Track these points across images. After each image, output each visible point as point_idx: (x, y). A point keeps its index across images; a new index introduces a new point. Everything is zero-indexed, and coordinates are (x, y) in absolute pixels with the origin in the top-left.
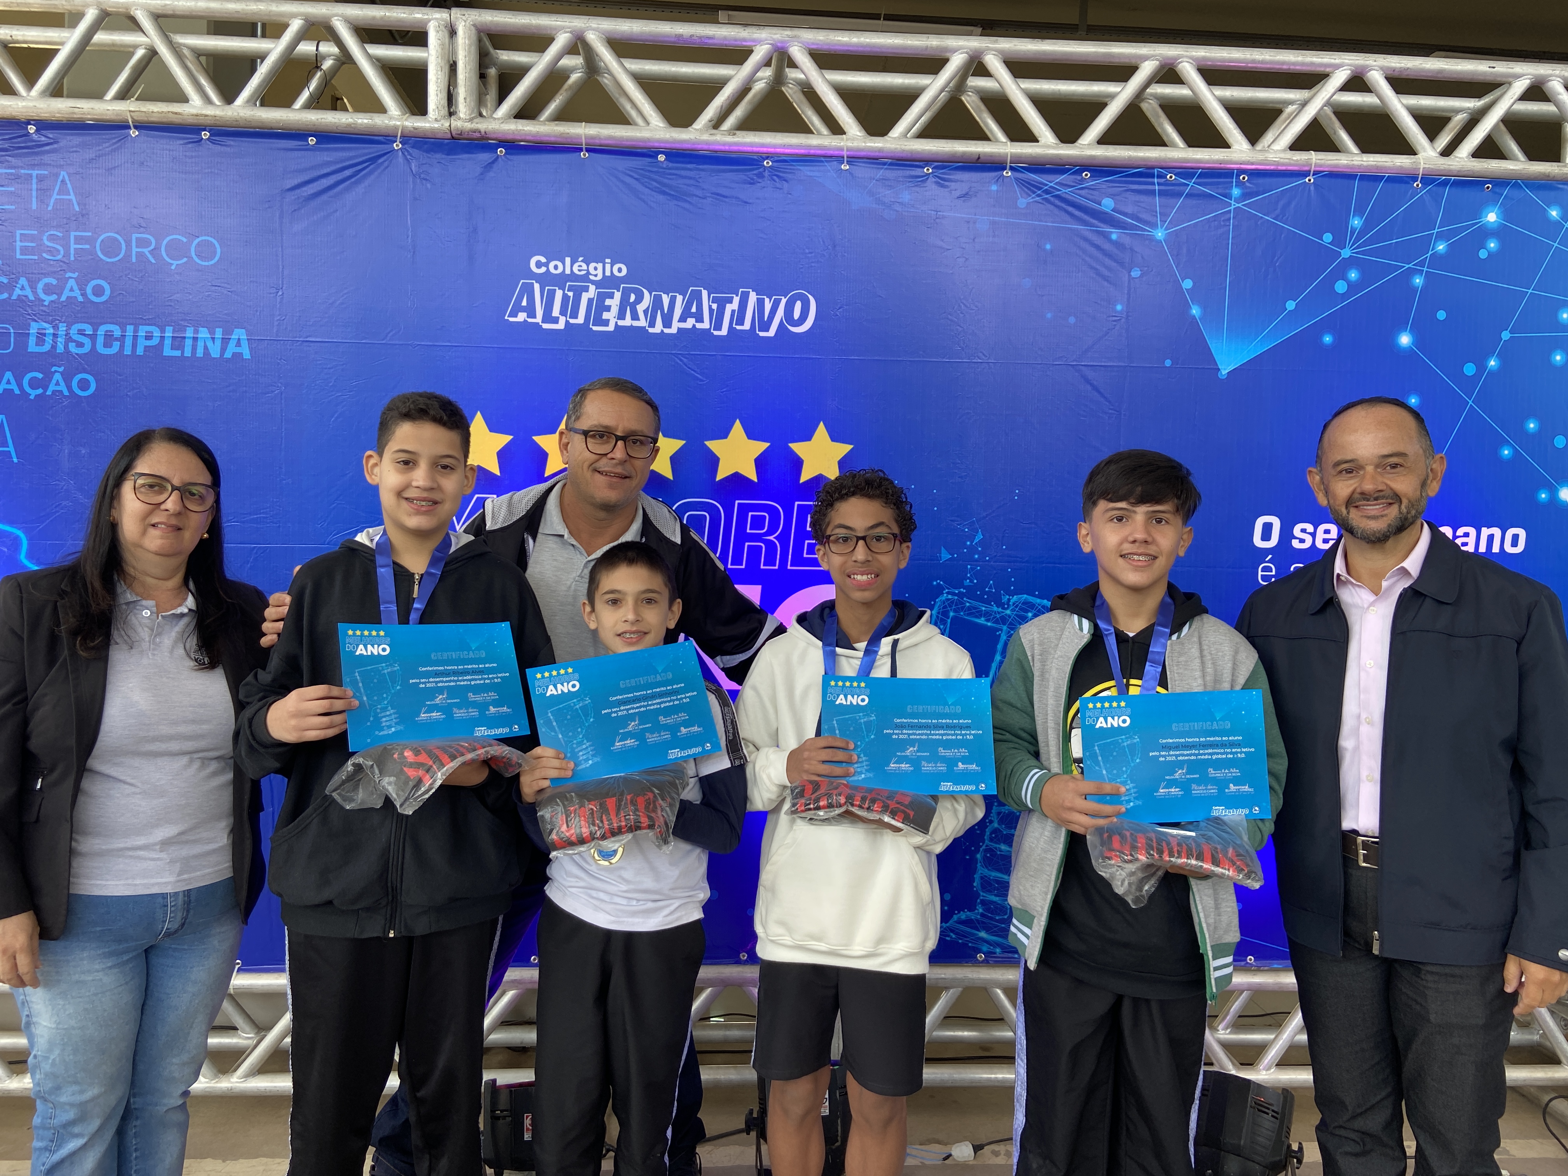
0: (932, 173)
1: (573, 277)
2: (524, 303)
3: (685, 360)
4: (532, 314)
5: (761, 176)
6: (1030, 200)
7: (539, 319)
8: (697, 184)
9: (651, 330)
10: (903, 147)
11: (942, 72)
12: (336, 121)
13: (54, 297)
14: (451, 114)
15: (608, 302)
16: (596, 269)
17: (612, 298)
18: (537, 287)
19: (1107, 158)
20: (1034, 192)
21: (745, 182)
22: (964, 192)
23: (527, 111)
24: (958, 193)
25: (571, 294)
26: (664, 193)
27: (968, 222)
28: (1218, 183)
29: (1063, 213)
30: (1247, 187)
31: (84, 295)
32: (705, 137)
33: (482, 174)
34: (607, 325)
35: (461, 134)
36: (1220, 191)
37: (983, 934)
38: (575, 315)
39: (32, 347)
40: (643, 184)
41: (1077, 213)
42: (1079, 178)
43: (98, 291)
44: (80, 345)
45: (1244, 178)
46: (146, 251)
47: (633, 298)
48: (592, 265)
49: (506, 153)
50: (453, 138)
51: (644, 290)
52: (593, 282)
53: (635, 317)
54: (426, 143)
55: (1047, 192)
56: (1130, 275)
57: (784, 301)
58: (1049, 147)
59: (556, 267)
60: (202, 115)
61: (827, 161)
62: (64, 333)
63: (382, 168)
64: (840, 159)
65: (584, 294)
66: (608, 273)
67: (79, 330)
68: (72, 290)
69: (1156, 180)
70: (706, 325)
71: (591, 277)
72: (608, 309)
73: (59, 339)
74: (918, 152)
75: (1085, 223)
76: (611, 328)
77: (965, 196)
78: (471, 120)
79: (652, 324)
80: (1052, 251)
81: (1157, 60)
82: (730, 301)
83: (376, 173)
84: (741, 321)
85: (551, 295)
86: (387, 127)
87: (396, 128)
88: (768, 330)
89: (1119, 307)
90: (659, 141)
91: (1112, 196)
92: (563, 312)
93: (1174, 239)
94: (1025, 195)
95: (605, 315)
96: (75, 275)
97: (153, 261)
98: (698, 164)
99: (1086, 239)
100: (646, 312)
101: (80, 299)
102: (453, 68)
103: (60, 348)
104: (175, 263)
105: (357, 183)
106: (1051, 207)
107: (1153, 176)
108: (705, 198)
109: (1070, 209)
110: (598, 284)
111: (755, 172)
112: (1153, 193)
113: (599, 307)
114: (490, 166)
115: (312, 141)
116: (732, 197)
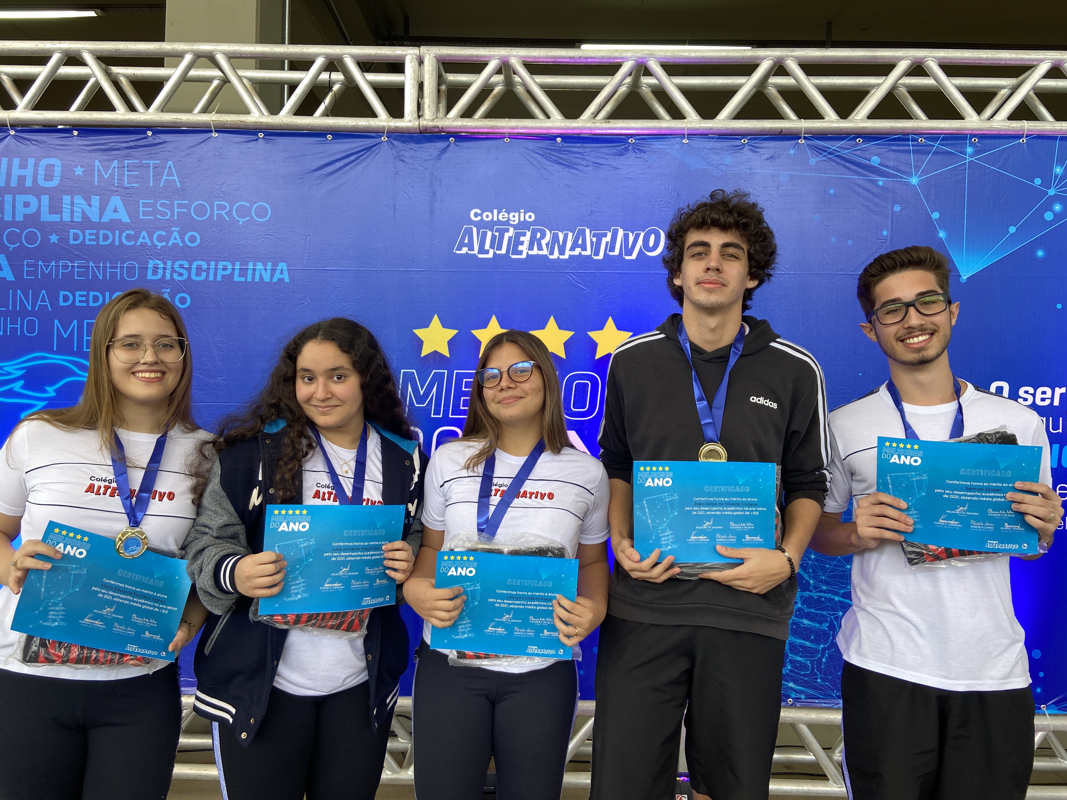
0: (747, 143)
1: (499, 222)
2: (466, 241)
3: (574, 277)
4: (471, 249)
5: (626, 150)
6: (818, 159)
7: (476, 251)
8: (583, 157)
9: (551, 257)
10: (727, 126)
11: (754, 73)
12: (346, 124)
13: (164, 244)
14: (419, 117)
15: (522, 239)
16: (514, 216)
17: (525, 236)
18: (475, 230)
19: (874, 128)
20: (821, 154)
21: (615, 154)
22: (770, 156)
23: (468, 113)
24: (766, 156)
25: (497, 234)
26: (560, 164)
27: (773, 176)
28: (956, 144)
29: (843, 168)
30: (977, 146)
31: (183, 242)
32: (589, 125)
33: (439, 156)
34: (521, 254)
35: (426, 130)
36: (958, 150)
37: (791, 685)
38: (500, 248)
39: (150, 276)
40: (545, 158)
41: (853, 167)
42: (854, 143)
43: (193, 239)
44: (181, 275)
45: (975, 140)
46: (223, 213)
47: (539, 235)
48: (512, 214)
49: (455, 141)
50: (420, 132)
51: (547, 230)
52: (512, 226)
53: (540, 248)
54: (403, 136)
55: (830, 153)
56: (892, 210)
57: (642, 234)
58: (832, 122)
59: (487, 216)
60: (259, 122)
61: (673, 138)
62: (170, 267)
63: (374, 154)
64: (682, 136)
65: (506, 234)
66: (522, 219)
67: (180, 265)
68: (175, 239)
69: (910, 143)
70: (588, 252)
71: (511, 222)
72: (522, 243)
73: (167, 271)
74: (738, 129)
75: (859, 174)
76: (524, 256)
77: (771, 158)
78: (433, 120)
79: (552, 253)
80: (834, 195)
81: (909, 59)
82: (605, 235)
83: (371, 157)
84: (612, 249)
85: (485, 235)
86: (378, 127)
87: (384, 127)
88: (631, 255)
89: (885, 233)
90: (557, 128)
91: (878, 155)
92: (492, 246)
93: (925, 184)
94: (814, 156)
95: (520, 248)
96: (178, 229)
97: (228, 219)
98: (583, 143)
99: (859, 186)
100: (547, 245)
101: (181, 244)
102: (421, 86)
103: (168, 277)
104: (242, 220)
105: (358, 164)
106: (834, 164)
107: (908, 140)
108: (588, 166)
109: (848, 164)
110: (515, 227)
111: (623, 147)
112: (909, 151)
113: (516, 242)
114: (444, 150)
115: (329, 137)
116: (607, 165)
